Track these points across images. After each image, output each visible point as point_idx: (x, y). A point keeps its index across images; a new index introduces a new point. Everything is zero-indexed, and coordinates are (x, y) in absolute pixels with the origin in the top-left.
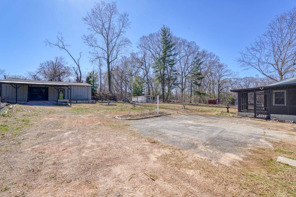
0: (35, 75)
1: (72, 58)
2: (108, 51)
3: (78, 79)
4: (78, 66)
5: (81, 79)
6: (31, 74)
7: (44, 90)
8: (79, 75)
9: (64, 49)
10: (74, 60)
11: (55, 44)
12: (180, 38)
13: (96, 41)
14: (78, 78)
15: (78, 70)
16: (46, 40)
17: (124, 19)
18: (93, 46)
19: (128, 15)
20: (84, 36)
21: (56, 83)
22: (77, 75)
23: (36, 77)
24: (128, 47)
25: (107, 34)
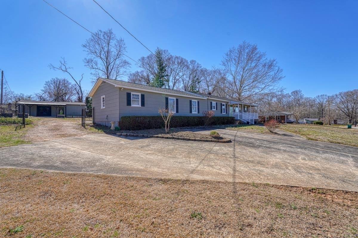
0: (41, 96)
1: (74, 80)
2: (107, 73)
3: (80, 99)
4: (80, 87)
5: (82, 98)
6: (38, 95)
7: (48, 109)
8: (80, 95)
9: (67, 71)
10: (76, 82)
11: (59, 68)
12: (180, 56)
13: (96, 64)
14: (79, 97)
15: (80, 90)
16: (50, 65)
17: (120, 44)
18: (93, 69)
19: (123, 41)
20: (86, 59)
21: (57, 103)
22: (79, 95)
23: (41, 97)
24: (128, 68)
25: (106, 57)
